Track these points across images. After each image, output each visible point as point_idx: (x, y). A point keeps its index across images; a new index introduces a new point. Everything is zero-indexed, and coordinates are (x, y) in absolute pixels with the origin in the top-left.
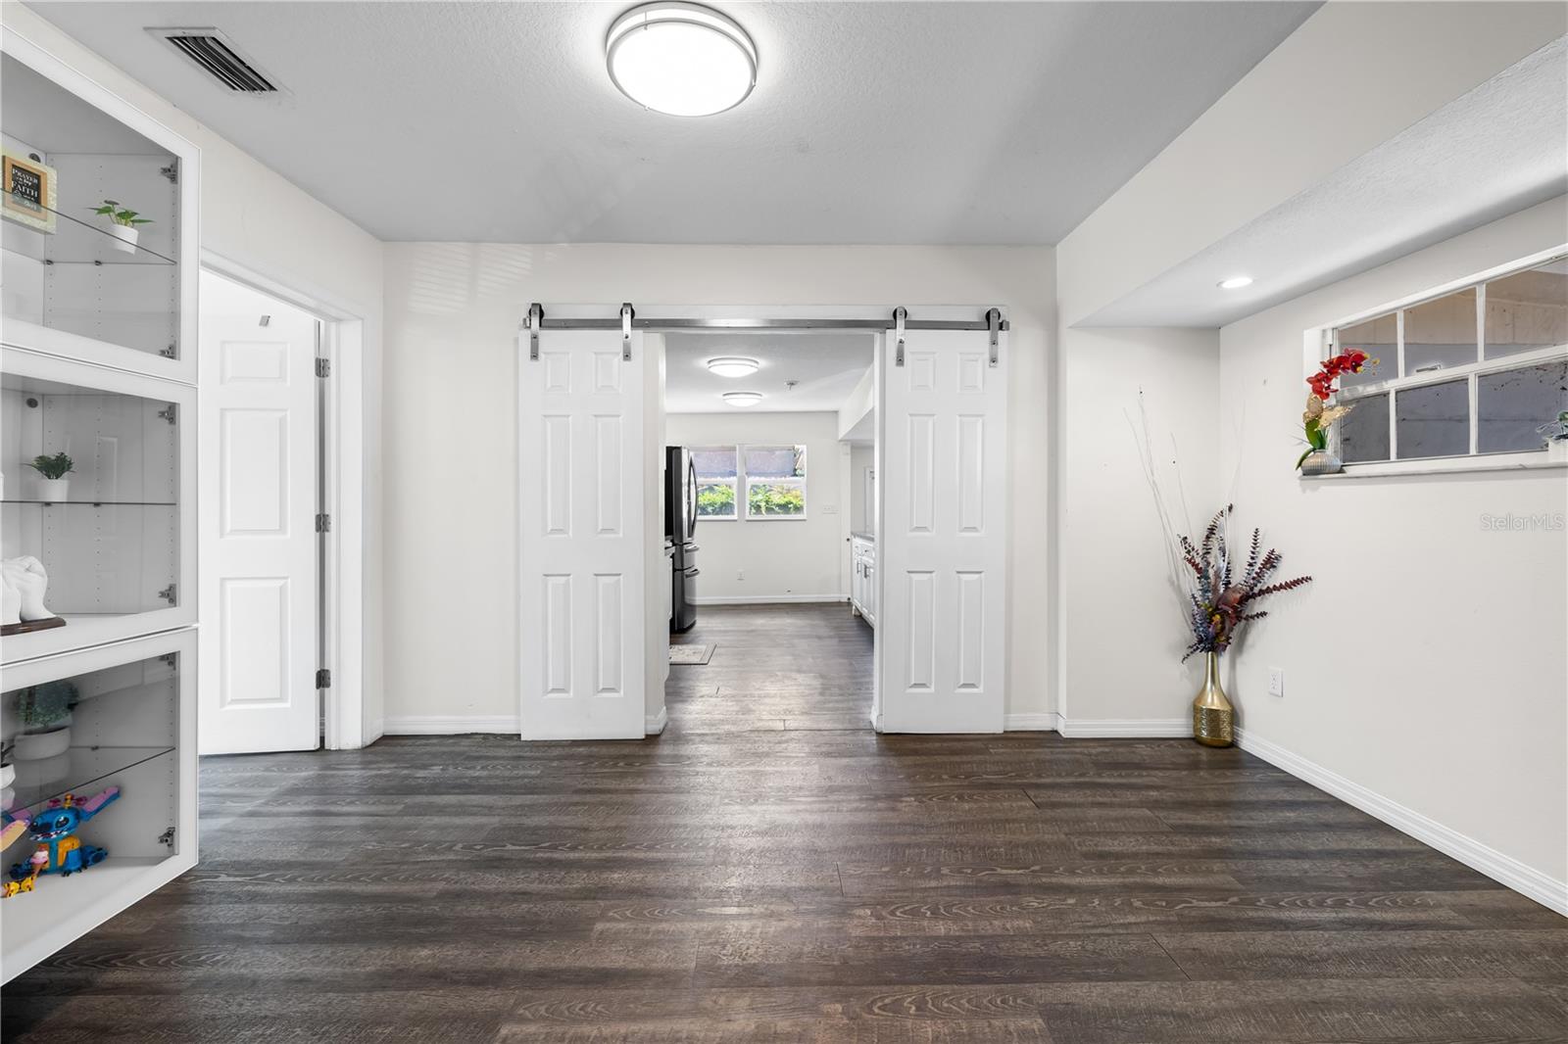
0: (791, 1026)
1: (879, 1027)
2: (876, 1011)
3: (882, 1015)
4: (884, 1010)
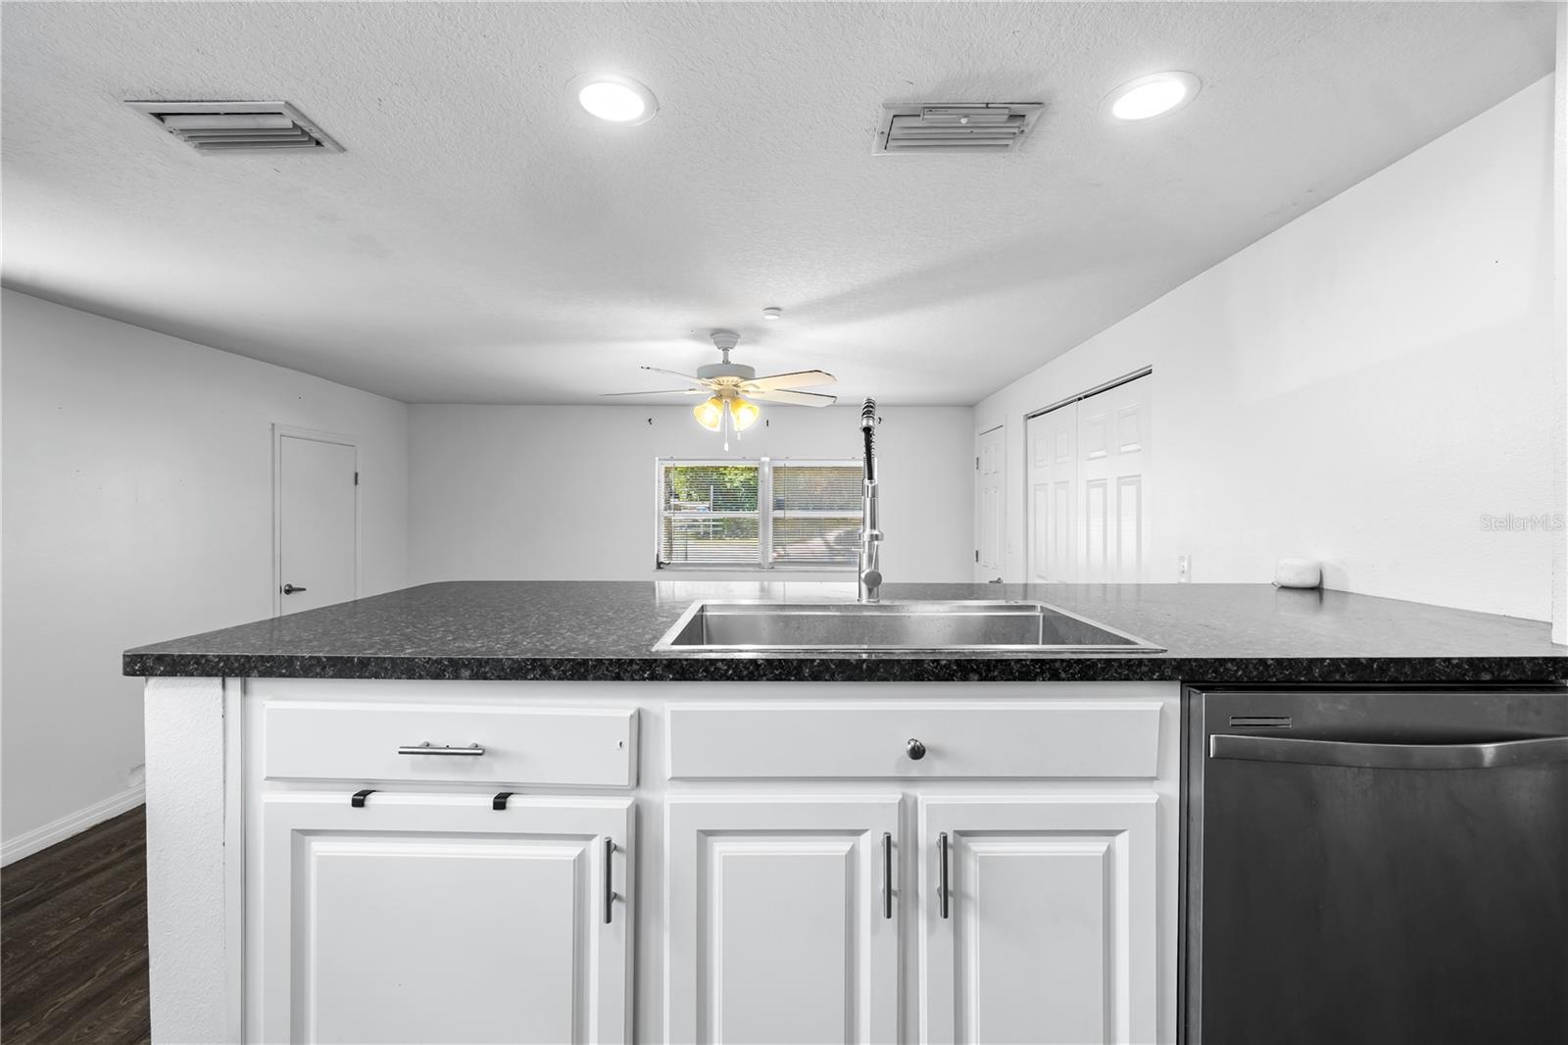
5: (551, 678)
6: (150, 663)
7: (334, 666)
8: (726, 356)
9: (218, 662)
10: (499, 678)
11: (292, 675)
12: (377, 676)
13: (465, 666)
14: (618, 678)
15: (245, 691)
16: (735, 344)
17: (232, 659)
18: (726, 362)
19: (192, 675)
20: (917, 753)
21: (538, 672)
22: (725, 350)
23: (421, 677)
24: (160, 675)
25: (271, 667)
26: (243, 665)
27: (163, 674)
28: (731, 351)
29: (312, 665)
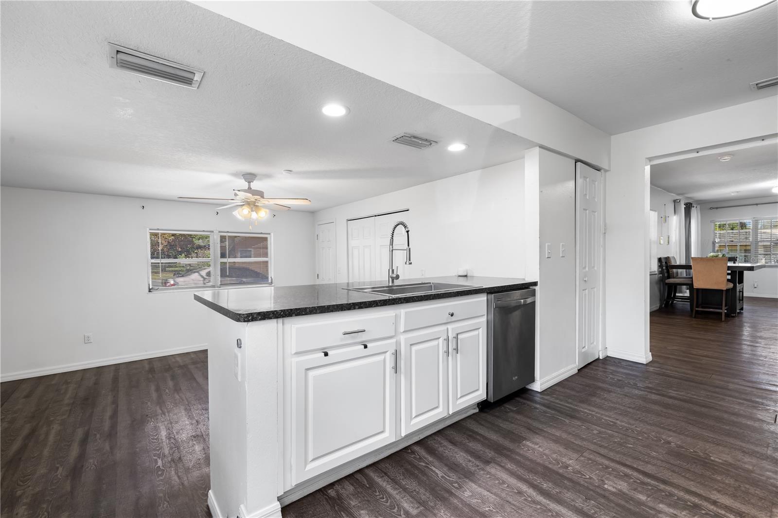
5: (378, 306)
6: (255, 316)
7: (320, 309)
8: (249, 185)
9: (281, 313)
10: (366, 308)
11: (306, 314)
12: (332, 311)
13: (357, 305)
14: (394, 304)
15: (283, 324)
16: (254, 180)
17: (286, 311)
18: (250, 188)
19: (271, 319)
20: (452, 315)
21: (375, 304)
22: (249, 182)
23: (345, 310)
24: (259, 320)
25: (299, 312)
26: (290, 313)
27: (260, 320)
28: (252, 183)
29: (312, 310)
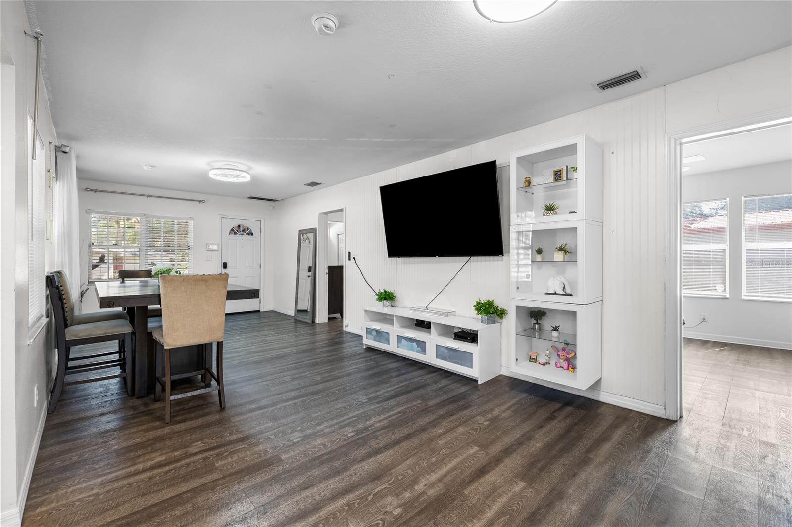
0: (405, 496)
1: (373, 515)
2: (379, 521)
3: (375, 521)
4: (377, 523)
